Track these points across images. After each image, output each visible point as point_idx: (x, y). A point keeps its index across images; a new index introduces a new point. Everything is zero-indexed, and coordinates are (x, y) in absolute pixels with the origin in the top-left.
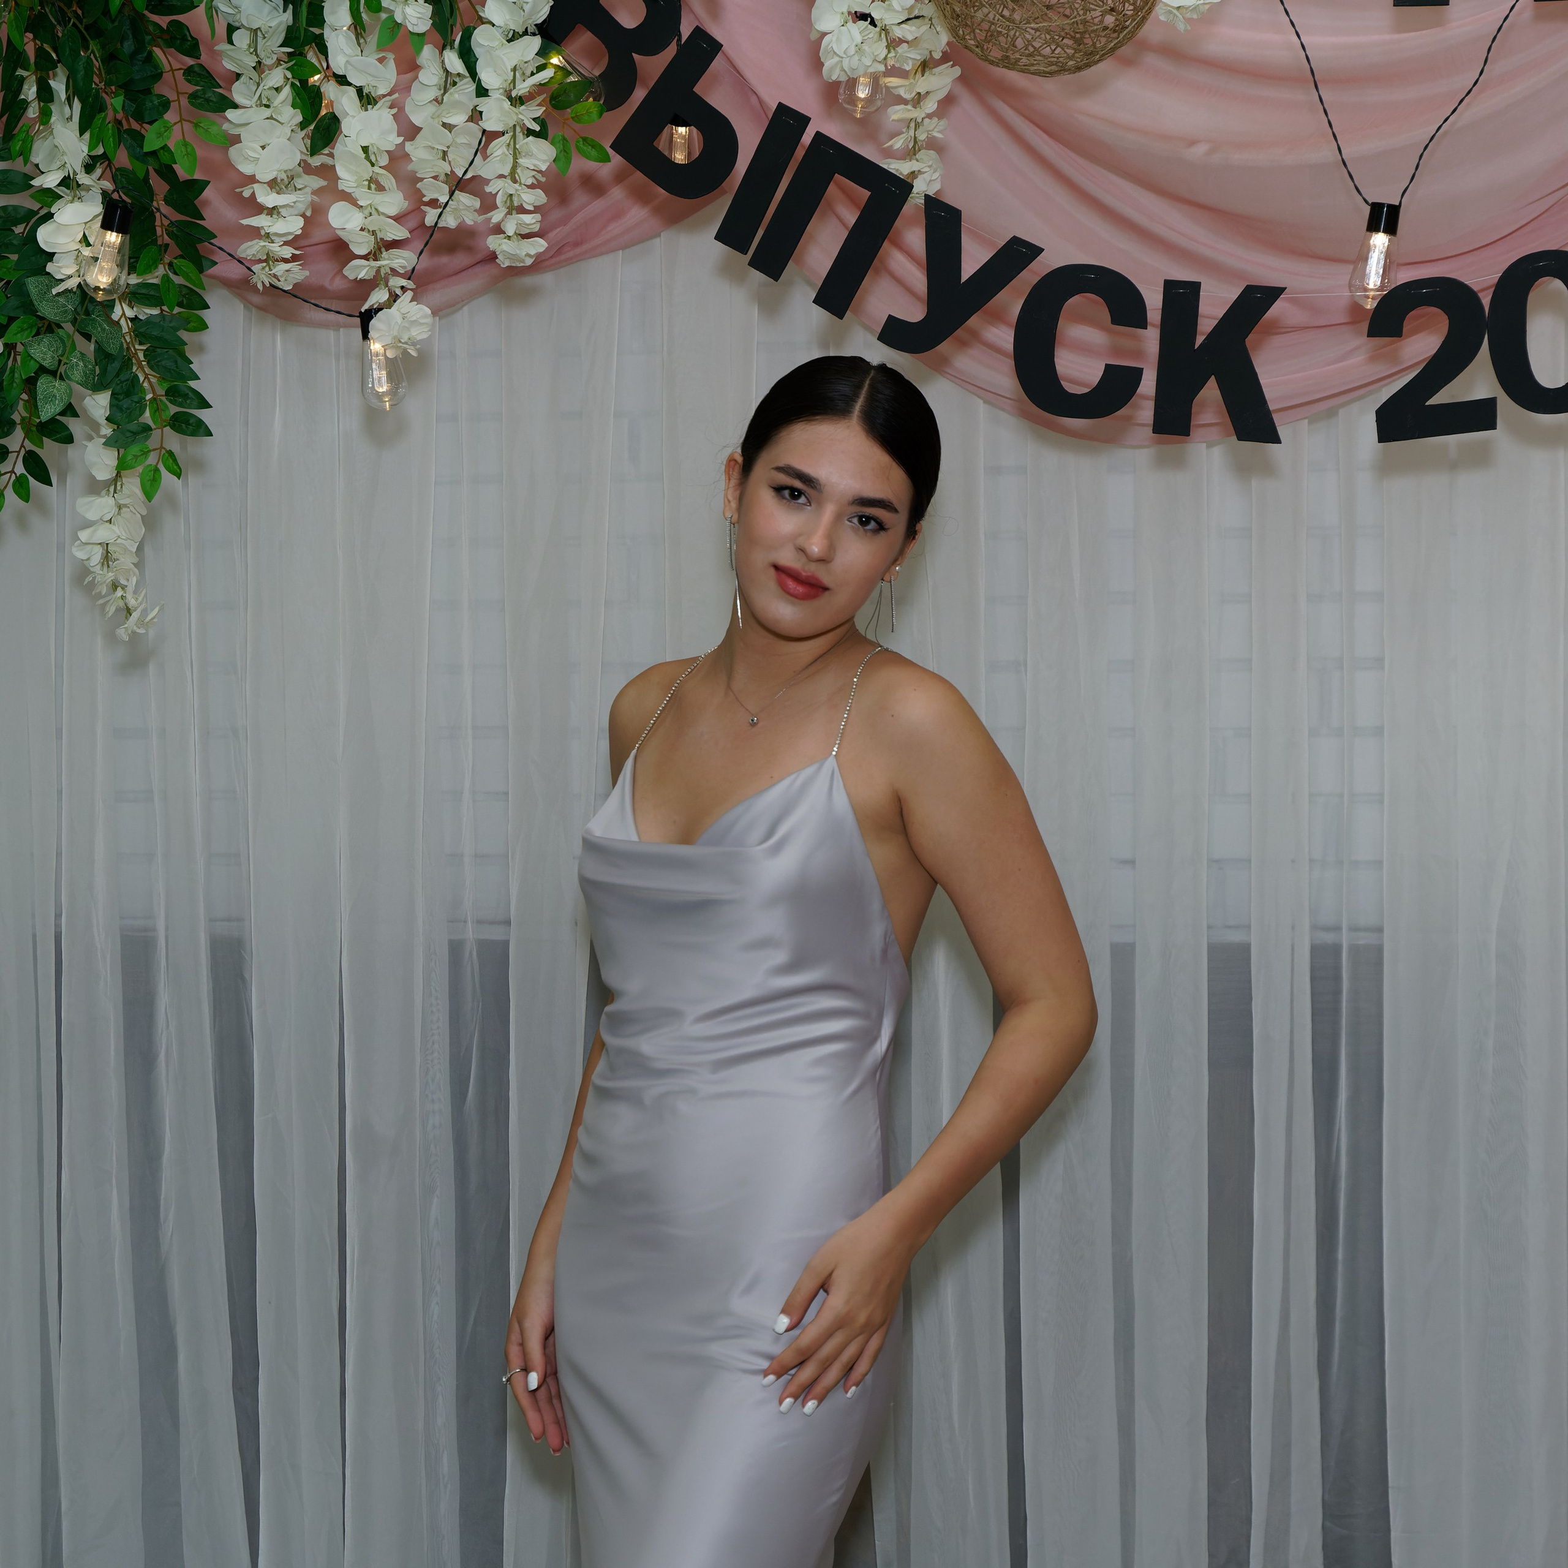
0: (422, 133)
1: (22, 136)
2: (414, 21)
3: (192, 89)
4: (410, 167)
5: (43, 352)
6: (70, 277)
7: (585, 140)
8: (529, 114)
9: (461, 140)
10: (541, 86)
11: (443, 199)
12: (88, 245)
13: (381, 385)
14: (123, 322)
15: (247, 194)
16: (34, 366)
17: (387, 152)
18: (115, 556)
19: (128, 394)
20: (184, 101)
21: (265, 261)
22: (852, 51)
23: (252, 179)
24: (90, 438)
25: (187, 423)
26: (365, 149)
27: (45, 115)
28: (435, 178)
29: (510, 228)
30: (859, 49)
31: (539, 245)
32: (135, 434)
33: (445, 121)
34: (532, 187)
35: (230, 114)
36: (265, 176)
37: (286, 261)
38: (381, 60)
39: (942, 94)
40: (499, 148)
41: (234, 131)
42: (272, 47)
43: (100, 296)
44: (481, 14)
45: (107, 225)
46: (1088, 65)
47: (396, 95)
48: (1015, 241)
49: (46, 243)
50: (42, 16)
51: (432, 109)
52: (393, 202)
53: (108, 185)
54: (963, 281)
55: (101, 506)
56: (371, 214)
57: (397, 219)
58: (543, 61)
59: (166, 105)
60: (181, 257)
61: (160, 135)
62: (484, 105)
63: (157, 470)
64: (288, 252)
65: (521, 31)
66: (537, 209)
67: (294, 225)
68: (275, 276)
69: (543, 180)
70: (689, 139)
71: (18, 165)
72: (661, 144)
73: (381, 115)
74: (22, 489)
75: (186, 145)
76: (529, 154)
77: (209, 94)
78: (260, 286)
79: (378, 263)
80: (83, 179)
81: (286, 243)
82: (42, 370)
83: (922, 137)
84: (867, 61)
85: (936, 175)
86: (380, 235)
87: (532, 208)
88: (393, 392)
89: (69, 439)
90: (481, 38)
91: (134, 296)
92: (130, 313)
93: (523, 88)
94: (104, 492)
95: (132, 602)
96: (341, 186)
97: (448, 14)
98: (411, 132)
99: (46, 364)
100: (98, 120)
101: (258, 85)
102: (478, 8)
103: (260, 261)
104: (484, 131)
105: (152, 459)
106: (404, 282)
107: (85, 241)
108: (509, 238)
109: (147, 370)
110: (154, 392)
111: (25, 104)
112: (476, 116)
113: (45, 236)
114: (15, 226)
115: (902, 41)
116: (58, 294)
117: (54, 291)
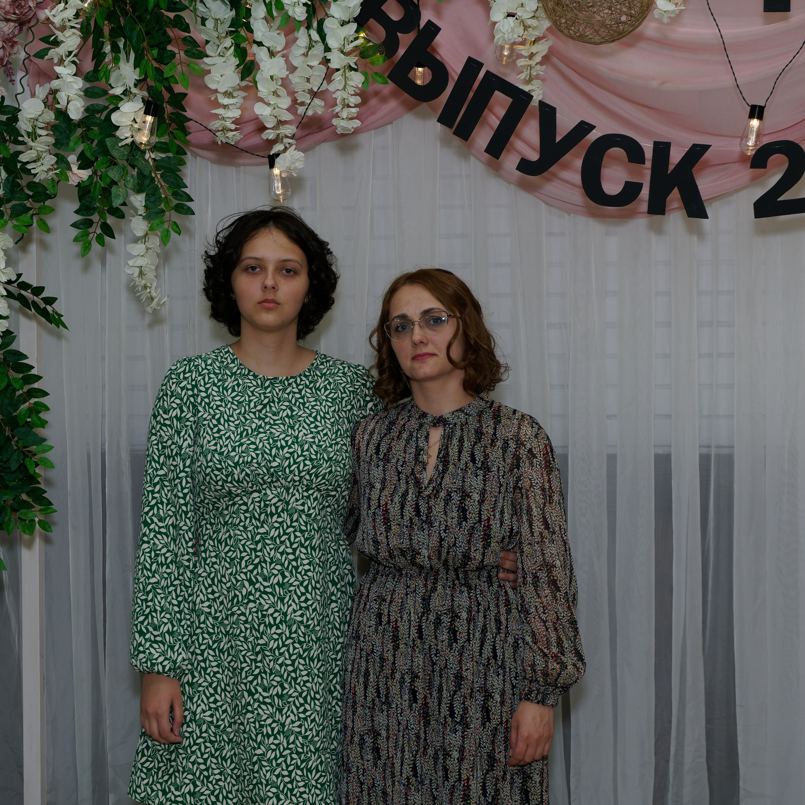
0: (298, 70)
1: (104, 70)
2: (299, 14)
3: (187, 48)
4: (292, 86)
5: (113, 174)
6: (127, 138)
7: (376, 73)
8: (352, 60)
9: (317, 73)
10: (356, 47)
11: (308, 101)
12: (136, 123)
13: (278, 189)
14: (150, 160)
15: (213, 98)
16: (108, 181)
17: (282, 79)
18: (145, 272)
19: (153, 195)
20: (182, 53)
21: (222, 130)
22: (510, 31)
23: (216, 91)
24: (134, 216)
25: (183, 208)
26: (272, 77)
27: (116, 60)
28: (304, 91)
29: (344, 114)
30: (513, 31)
31: (357, 123)
32: (158, 213)
33: (309, 64)
34: (353, 95)
35: (205, 60)
36: (222, 90)
37: (232, 131)
38: (278, 34)
39: (544, 53)
40: (337, 77)
41: (208, 68)
42: (225, 27)
43: (143, 147)
44: (328, 12)
45: (147, 113)
46: (618, 39)
47: (285, 52)
48: (582, 123)
49: (116, 121)
50: (114, 12)
51: (303, 58)
52: (285, 102)
53: (146, 94)
54: (557, 141)
55: (139, 248)
56: (274, 108)
57: (287, 110)
58: (356, 35)
59: (173, 55)
60: (177, 129)
61: (171, 70)
62: (329, 56)
63: (168, 231)
64: (233, 127)
65: (347, 20)
66: (356, 106)
67: (235, 113)
68: (227, 137)
69: (358, 92)
70: (424, 74)
71: (102, 83)
72: (410, 75)
73: (279, 61)
74: (100, 240)
75: (183, 74)
76: (352, 80)
77: (194, 51)
78: (219, 143)
79: (278, 132)
80: (134, 90)
81: (233, 123)
82: (114, 183)
83: (534, 73)
84: (516, 36)
85: (541, 92)
86: (279, 118)
87: (353, 105)
88: (284, 194)
89: (122, 216)
90: (329, 25)
91: (155, 148)
92: (153, 156)
93: (349, 48)
94: (139, 242)
95: (154, 294)
96: (259, 94)
97: (311, 12)
98: (292, 69)
99: (116, 179)
100: (144, 62)
101: (218, 46)
102: (326, 9)
103: (219, 131)
104: (328, 68)
105: (166, 226)
106: (291, 141)
107: (135, 121)
108: (343, 119)
109: (163, 183)
110: (165, 193)
111: (104, 55)
112: (326, 61)
113: (115, 118)
114: (98, 113)
115: (530, 27)
116: (122, 146)
117: (120, 145)
